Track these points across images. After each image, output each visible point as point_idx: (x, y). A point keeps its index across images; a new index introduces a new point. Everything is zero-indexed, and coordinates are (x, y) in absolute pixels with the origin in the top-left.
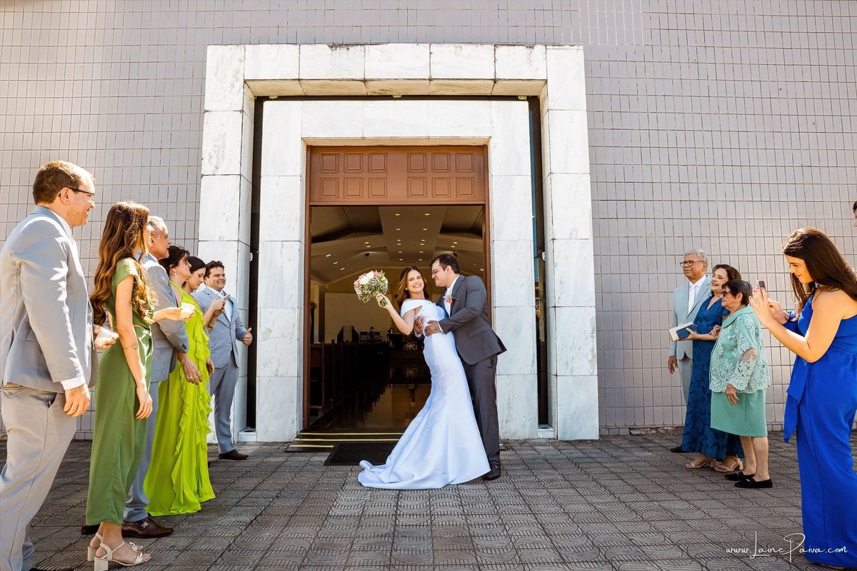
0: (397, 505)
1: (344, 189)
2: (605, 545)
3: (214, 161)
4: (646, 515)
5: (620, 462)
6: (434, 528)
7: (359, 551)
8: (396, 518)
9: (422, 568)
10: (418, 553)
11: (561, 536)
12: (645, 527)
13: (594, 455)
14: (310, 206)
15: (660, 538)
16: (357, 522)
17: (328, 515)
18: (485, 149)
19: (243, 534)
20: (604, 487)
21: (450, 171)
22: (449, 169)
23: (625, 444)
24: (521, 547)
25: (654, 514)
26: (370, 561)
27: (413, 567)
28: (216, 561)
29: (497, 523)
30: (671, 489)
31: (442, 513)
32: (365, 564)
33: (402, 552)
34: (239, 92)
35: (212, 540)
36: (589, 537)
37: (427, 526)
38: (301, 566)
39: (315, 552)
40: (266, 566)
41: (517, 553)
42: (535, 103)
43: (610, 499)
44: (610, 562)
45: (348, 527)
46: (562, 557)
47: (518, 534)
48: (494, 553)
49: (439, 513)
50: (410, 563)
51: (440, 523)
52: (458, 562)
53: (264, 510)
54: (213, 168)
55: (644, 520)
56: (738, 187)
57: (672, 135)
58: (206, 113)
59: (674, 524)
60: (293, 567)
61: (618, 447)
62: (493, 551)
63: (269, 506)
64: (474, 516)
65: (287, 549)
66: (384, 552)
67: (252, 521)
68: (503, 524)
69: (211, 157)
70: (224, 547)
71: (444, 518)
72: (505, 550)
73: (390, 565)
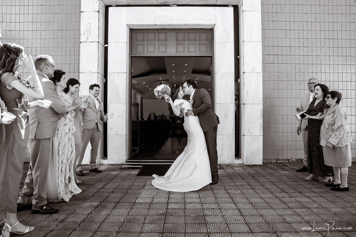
0: (169, 198)
1: (147, 49)
2: (272, 222)
3: (86, 35)
4: (290, 205)
5: (273, 176)
6: (186, 211)
7: (148, 223)
8: (168, 205)
9: (179, 234)
10: (177, 226)
11: (249, 216)
12: (290, 212)
13: (261, 172)
14: (131, 57)
15: (299, 219)
16: (149, 207)
17: (135, 203)
18: (212, 30)
19: (92, 213)
20: (268, 189)
21: (196, 41)
22: (195, 40)
23: (274, 167)
24: (229, 223)
25: (294, 204)
26: (153, 229)
27: (175, 234)
28: (76, 228)
29: (217, 208)
30: (300, 190)
31: (190, 202)
32: (150, 232)
33: (170, 224)
34: (97, 3)
35: (77, 216)
36: (263, 217)
37: (183, 209)
38: (118, 232)
39: (126, 223)
40: (100, 232)
41: (228, 226)
42: (236, 8)
43: (271, 195)
44: (275, 232)
45: (144, 209)
46: (250, 229)
47: (228, 215)
48: (216, 226)
49: (189, 202)
50: (173, 231)
51: (189, 208)
52: (197, 231)
53: (105, 199)
54: (86, 39)
55: (289, 208)
56: (331, 49)
57: (301, 24)
58: (82, 13)
59: (304, 210)
60: (114, 232)
61: (272, 169)
62: (215, 224)
63: (108, 197)
64: (206, 204)
65: (112, 222)
66: (161, 225)
67: (98, 205)
68: (220, 209)
69: (84, 34)
70: (82, 220)
71: (191, 205)
72: (221, 224)
73: (163, 232)
